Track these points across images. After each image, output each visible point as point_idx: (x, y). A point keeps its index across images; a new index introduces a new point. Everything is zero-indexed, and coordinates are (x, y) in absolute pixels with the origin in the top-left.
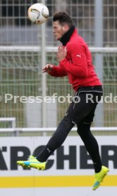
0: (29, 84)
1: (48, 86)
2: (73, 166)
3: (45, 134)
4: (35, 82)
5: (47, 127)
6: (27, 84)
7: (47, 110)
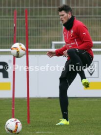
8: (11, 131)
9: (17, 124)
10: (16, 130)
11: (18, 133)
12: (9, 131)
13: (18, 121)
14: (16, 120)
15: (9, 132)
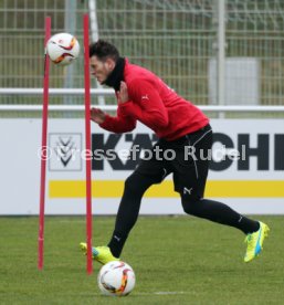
0: (199, 37)
1: (228, 41)
2: (263, 166)
3: (221, 115)
4: (207, 34)
5: (226, 104)
6: (194, 37)
7: (226, 78)
8: (113, 289)
9: (125, 273)
10: (124, 287)
11: (127, 294)
12: (108, 288)
13: (127, 266)
14: (123, 266)
15: (108, 292)
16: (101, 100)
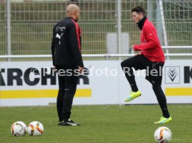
16: (167, 51)
